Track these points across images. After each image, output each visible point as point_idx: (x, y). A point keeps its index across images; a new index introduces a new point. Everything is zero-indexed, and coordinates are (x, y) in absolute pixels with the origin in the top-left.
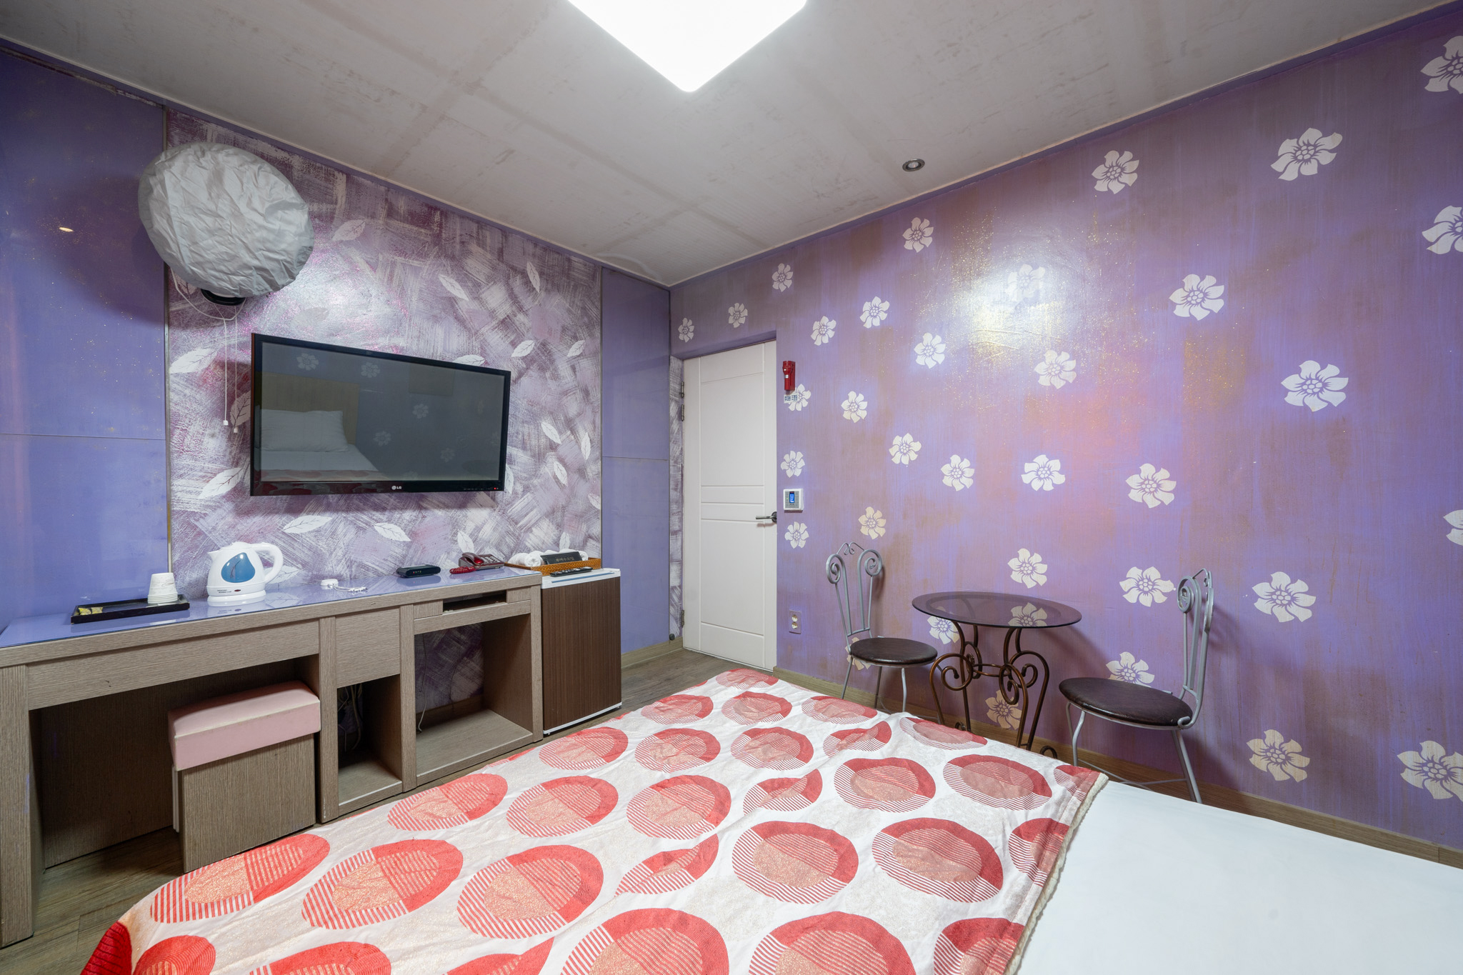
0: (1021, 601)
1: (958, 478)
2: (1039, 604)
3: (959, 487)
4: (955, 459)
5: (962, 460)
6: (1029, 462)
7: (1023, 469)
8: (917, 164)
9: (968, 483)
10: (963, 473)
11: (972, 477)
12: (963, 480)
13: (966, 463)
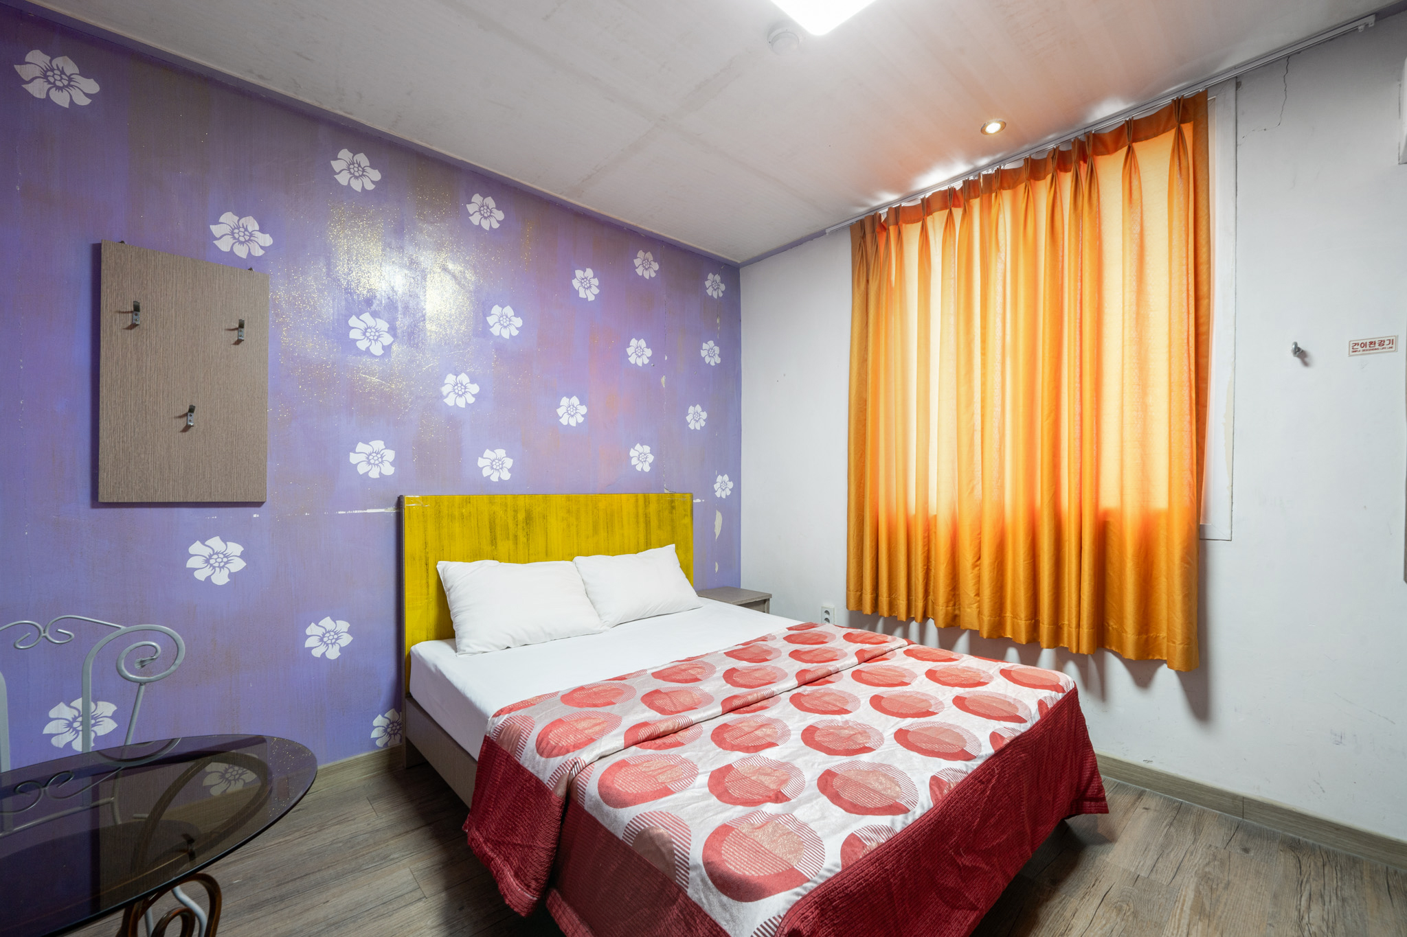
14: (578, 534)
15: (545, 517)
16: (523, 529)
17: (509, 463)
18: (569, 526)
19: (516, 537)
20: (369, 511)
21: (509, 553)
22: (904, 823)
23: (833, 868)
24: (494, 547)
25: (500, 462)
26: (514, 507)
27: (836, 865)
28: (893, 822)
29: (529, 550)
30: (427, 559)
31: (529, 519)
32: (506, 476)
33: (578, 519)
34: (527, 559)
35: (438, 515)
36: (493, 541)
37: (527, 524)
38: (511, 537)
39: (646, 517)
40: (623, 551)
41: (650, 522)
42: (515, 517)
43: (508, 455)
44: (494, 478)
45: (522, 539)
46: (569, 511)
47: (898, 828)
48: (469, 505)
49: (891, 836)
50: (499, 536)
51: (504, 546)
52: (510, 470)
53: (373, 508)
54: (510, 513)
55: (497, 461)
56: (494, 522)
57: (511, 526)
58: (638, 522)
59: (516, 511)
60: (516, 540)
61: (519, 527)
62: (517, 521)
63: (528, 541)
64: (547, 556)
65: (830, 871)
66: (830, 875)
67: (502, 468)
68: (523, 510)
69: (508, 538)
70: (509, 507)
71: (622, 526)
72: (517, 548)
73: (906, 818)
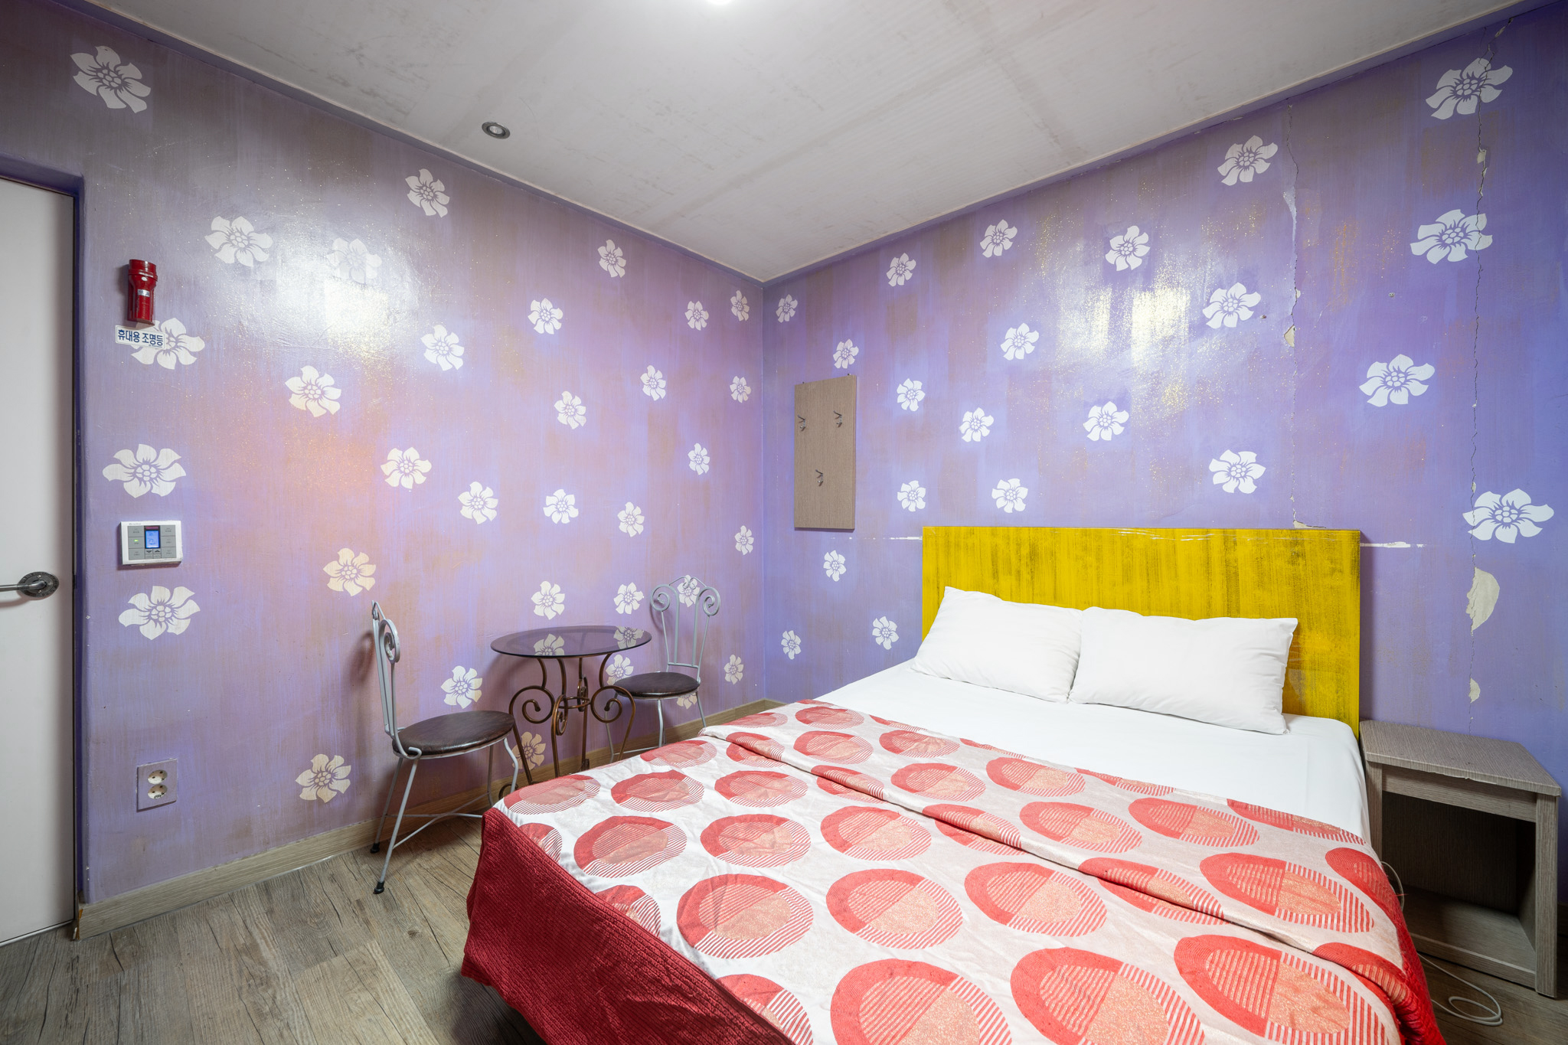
0: (542, 634)
1: (479, 509)
2: (558, 632)
3: (480, 520)
4: (476, 487)
5: (484, 489)
6: (550, 496)
7: (545, 502)
8: (500, 131)
9: (492, 515)
10: (485, 503)
11: (495, 509)
12: (486, 511)
13: (489, 492)
14: (1098, 578)
15: (1053, 554)
16: (1027, 565)
17: (1024, 492)
18: (1085, 567)
19: (1019, 572)
20: (909, 538)
21: (1011, 589)
22: (567, 865)
23: (519, 821)
24: (996, 581)
25: (1014, 493)
26: (1017, 540)
27: (521, 822)
28: (566, 856)
29: (1033, 589)
30: (938, 584)
31: (1033, 555)
32: (1020, 507)
33: (1099, 559)
34: (1031, 598)
35: (948, 544)
36: (995, 574)
37: (1031, 560)
38: (1013, 572)
39: (1227, 566)
40: (1176, 610)
41: (1236, 574)
42: (1018, 551)
43: (1022, 485)
44: (1008, 510)
45: (1025, 576)
46: (1085, 549)
47: (561, 862)
48: (973, 536)
49: (553, 858)
50: (1000, 569)
51: (1006, 582)
52: (1024, 501)
53: (912, 536)
54: (1013, 547)
55: (1011, 491)
56: (996, 554)
57: (1014, 560)
58: (1208, 572)
59: (1019, 545)
60: (1019, 576)
61: (1022, 562)
62: (1020, 556)
63: (1032, 578)
64: (1056, 599)
65: (517, 819)
66: (514, 821)
67: (1016, 499)
68: (1027, 545)
69: (1010, 573)
70: (1011, 539)
71: (1176, 575)
72: (1020, 585)
73: (574, 867)
